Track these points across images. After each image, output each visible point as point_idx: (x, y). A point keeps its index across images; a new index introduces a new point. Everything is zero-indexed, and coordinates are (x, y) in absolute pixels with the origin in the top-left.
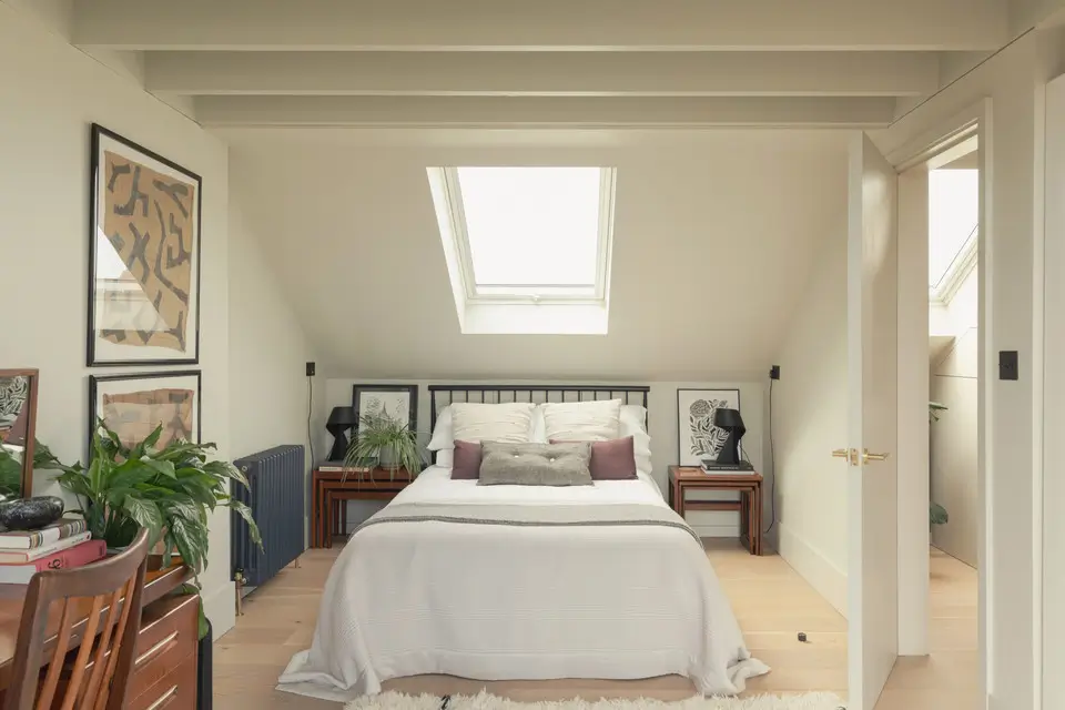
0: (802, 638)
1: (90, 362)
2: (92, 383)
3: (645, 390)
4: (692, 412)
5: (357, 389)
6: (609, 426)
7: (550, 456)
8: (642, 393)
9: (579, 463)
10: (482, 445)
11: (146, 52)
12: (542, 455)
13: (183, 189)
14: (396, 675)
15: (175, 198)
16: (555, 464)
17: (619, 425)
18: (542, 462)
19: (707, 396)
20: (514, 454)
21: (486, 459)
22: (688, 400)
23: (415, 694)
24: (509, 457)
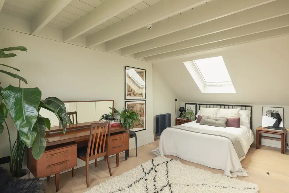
0: (268, 173)
1: (125, 99)
2: (125, 102)
3: (251, 107)
4: (267, 113)
5: (186, 104)
6: (235, 115)
7: (216, 120)
8: (250, 107)
9: (223, 122)
10: (202, 116)
11: (135, 54)
12: (214, 120)
13: (142, 72)
14: (169, 154)
15: (140, 74)
16: (217, 122)
17: (239, 114)
18: (214, 121)
19: (272, 109)
20: (208, 119)
21: (202, 119)
22: (266, 110)
23: (168, 157)
24: (206, 119)
